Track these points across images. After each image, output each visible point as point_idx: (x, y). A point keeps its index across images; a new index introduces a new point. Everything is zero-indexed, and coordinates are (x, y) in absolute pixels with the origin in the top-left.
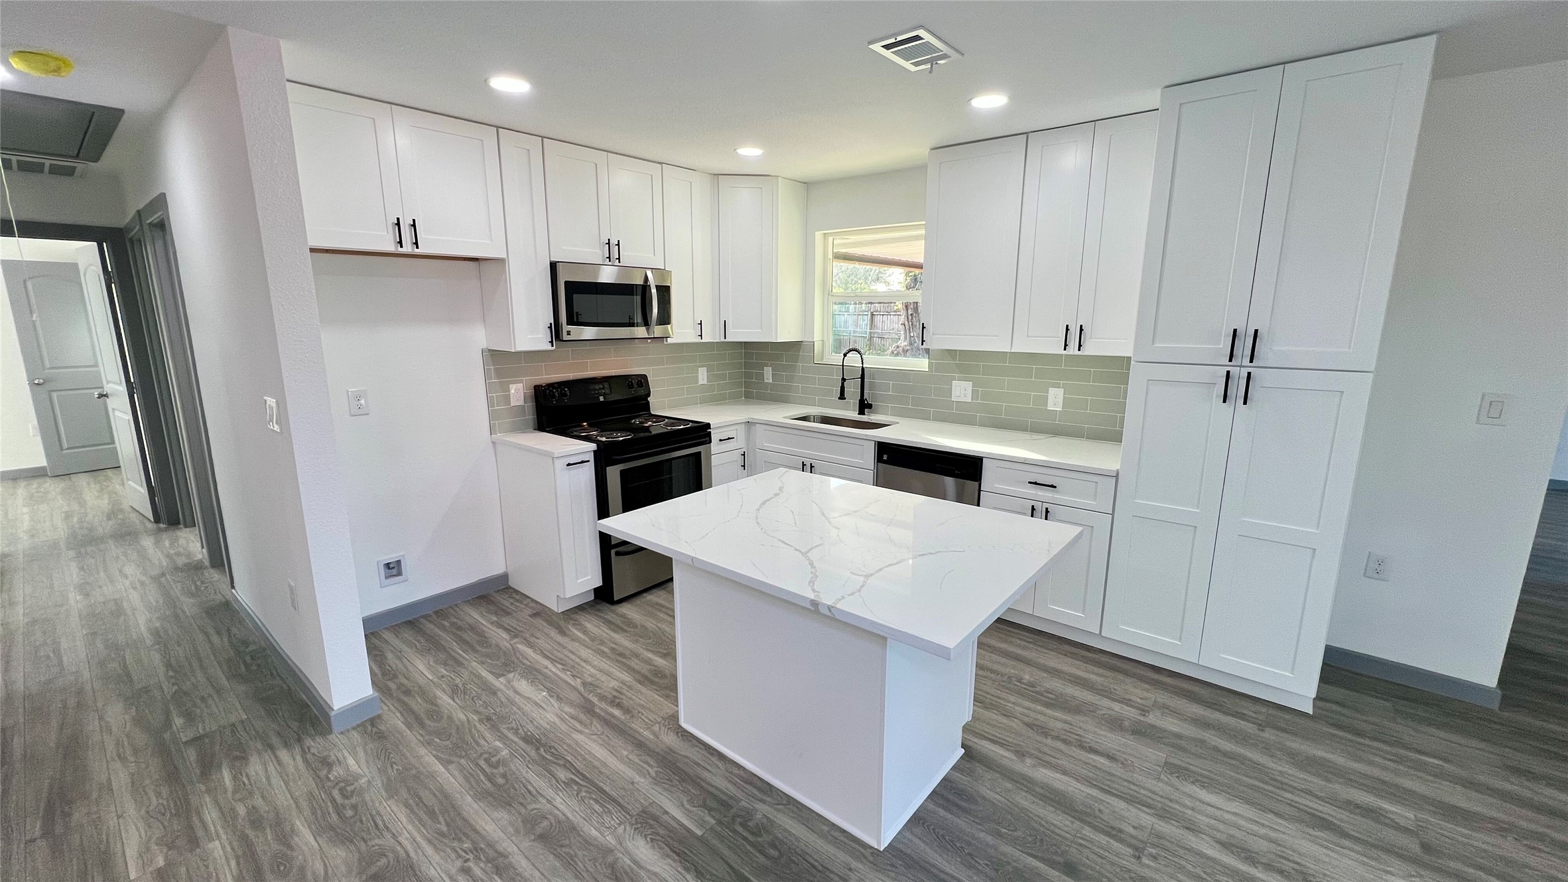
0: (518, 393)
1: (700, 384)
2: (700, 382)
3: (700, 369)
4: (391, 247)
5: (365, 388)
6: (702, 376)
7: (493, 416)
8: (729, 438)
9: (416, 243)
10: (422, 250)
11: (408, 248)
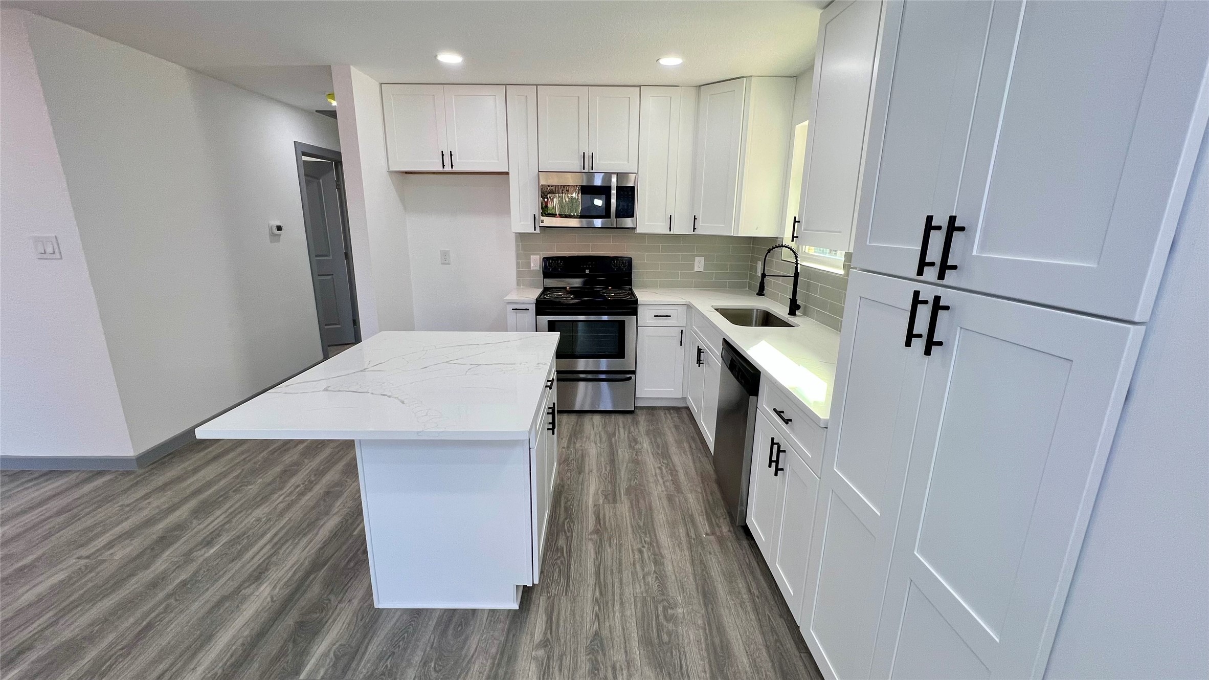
0: (536, 262)
1: (695, 270)
2: (696, 269)
3: (697, 259)
4: (440, 169)
5: (449, 250)
6: (699, 264)
7: (519, 274)
8: (667, 316)
9: (452, 166)
10: (455, 169)
11: (448, 168)
